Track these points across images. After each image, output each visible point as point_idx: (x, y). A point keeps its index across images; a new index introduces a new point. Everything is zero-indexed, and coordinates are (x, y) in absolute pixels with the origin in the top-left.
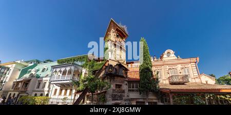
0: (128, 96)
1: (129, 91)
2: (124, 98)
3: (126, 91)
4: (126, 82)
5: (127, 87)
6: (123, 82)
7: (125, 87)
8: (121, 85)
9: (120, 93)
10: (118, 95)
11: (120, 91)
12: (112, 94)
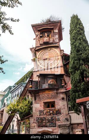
0: (67, 120)
5: (65, 103)
7: (61, 104)
9: (52, 114)
10: (47, 118)
11: (51, 112)
12: (36, 118)
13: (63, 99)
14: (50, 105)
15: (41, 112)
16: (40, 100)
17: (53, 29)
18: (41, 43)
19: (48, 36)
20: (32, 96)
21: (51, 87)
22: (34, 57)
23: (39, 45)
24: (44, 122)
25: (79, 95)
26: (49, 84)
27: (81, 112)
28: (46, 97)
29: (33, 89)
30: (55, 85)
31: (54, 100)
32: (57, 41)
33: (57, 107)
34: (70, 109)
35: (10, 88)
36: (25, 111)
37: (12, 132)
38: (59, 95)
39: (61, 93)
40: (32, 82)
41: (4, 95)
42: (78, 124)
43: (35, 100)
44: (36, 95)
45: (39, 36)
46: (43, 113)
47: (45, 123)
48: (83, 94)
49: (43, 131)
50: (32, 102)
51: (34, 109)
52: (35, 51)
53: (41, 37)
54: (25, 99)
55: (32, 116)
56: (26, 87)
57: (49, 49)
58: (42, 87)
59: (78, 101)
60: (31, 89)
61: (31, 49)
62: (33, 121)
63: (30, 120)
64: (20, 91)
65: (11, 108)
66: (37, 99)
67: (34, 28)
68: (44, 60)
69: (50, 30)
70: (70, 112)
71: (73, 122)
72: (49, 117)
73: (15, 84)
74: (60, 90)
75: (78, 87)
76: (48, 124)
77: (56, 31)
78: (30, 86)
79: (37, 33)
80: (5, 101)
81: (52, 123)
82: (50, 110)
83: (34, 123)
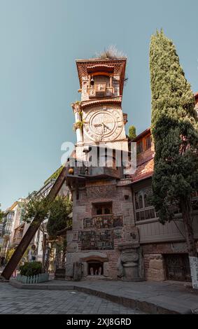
0: (133, 236)
1: (138, 217)
2: (117, 243)
3: (129, 220)
4: (125, 192)
5: (130, 205)
6: (113, 194)
7: (122, 208)
8: (110, 204)
9: (106, 226)
10: (98, 233)
11: (105, 221)
12: (79, 232)
13: (127, 197)
14: (103, 209)
15: (87, 221)
16: (87, 199)
18: (91, 95)
21: (107, 174)
23: (88, 99)
24: (93, 239)
26: (105, 168)
28: (97, 193)
29: (76, 176)
31: (110, 200)
33: (116, 213)
38: (119, 191)
39: (123, 186)
42: (155, 244)
43: (78, 198)
44: (80, 188)
46: (91, 224)
47: (95, 242)
49: (93, 256)
51: (75, 216)
52: (81, 108)
55: (70, 229)
57: (105, 107)
58: (91, 173)
60: (71, 175)
61: (73, 105)
62: (72, 239)
63: (68, 235)
66: (81, 197)
67: (80, 67)
68: (96, 126)
69: (107, 74)
70: (137, 222)
71: (143, 240)
72: (102, 231)
74: (121, 182)
76: (100, 244)
77: (117, 77)
78: (71, 170)
79: (85, 78)
81: (107, 241)
82: (103, 218)
83: (74, 241)
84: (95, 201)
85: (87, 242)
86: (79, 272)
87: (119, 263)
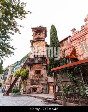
0: (46, 80)
2: (41, 82)
3: (45, 76)
6: (41, 68)
11: (38, 76)
12: (30, 80)
13: (45, 69)
14: (38, 72)
15: (33, 76)
16: (33, 69)
17: (42, 31)
18: (36, 38)
19: (39, 35)
20: (29, 67)
21: (39, 62)
22: (32, 46)
25: (53, 67)
26: (38, 61)
27: (53, 76)
28: (36, 68)
30: (41, 61)
31: (40, 70)
32: (44, 37)
33: (42, 73)
34: (48, 75)
35: (18, 62)
36: (24, 76)
37: (17, 88)
38: (43, 67)
39: (44, 65)
40: (29, 59)
41: (14, 66)
43: (30, 69)
44: (31, 66)
45: (35, 34)
47: (35, 82)
48: (54, 66)
49: (34, 87)
50: (29, 71)
51: (29, 75)
52: (32, 42)
53: (36, 35)
54: (25, 69)
55: (28, 78)
56: (26, 62)
57: (40, 41)
58: (34, 62)
59: (52, 70)
60: (29, 63)
61: (30, 41)
63: (27, 80)
64: (23, 64)
65: (17, 73)
69: (40, 32)
71: (49, 82)
72: (37, 79)
73: (21, 60)
75: (52, 62)
77: (44, 32)
78: (29, 61)
79: (34, 33)
80: (14, 70)
81: (38, 82)
82: (38, 75)
83: (29, 82)
84: (36, 70)
85: (32, 83)
86: (30, 91)
87: (41, 89)
